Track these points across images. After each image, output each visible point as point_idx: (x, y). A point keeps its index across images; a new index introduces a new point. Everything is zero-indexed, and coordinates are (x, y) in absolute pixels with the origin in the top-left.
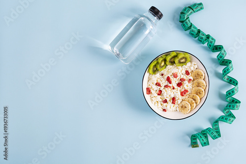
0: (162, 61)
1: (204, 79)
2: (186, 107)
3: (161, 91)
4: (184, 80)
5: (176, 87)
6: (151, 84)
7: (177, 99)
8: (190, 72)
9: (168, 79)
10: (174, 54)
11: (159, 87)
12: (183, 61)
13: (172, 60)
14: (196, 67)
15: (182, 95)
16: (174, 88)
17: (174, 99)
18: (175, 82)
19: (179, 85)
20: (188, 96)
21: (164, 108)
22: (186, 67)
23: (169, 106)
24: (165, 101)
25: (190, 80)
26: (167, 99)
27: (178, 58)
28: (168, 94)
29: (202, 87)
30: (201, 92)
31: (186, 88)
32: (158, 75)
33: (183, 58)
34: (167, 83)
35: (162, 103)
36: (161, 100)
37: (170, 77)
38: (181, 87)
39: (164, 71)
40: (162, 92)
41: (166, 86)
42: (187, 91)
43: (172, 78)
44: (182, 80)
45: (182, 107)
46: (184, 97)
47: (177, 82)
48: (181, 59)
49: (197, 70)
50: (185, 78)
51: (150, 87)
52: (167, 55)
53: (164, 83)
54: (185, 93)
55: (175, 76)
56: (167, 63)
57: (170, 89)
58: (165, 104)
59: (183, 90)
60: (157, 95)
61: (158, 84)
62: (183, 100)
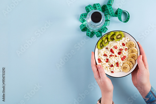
0: (105, 39)
1: (135, 47)
2: (126, 68)
3: (107, 59)
4: (122, 50)
5: (117, 55)
6: (101, 56)
7: (119, 63)
8: (125, 43)
9: (111, 51)
10: (112, 33)
11: (106, 57)
12: (119, 37)
13: (112, 37)
14: (129, 40)
15: (123, 60)
16: (116, 56)
17: (117, 63)
18: (116, 52)
19: (119, 53)
20: (126, 60)
21: (111, 71)
22: (122, 41)
23: (115, 68)
24: (112, 66)
25: (126, 49)
26: (113, 64)
27: (116, 35)
28: (113, 60)
29: (135, 52)
30: (135, 56)
31: (125, 55)
32: (104, 49)
33: (119, 35)
34: (111, 53)
35: (110, 67)
36: (109, 65)
37: (112, 49)
38: (121, 54)
39: (107, 46)
40: (109, 60)
41: (111, 56)
42: (125, 57)
43: (114, 50)
44: (121, 50)
45: (124, 68)
46: (124, 61)
47: (118, 52)
48: (118, 36)
49: (130, 42)
50: (122, 48)
51: (100, 58)
52: (108, 35)
53: (109, 53)
54: (124, 58)
55: (116, 48)
56: (109, 40)
57: (114, 57)
58: (112, 68)
59: (122, 57)
60: (105, 62)
61: (105, 55)
62: (123, 63)
